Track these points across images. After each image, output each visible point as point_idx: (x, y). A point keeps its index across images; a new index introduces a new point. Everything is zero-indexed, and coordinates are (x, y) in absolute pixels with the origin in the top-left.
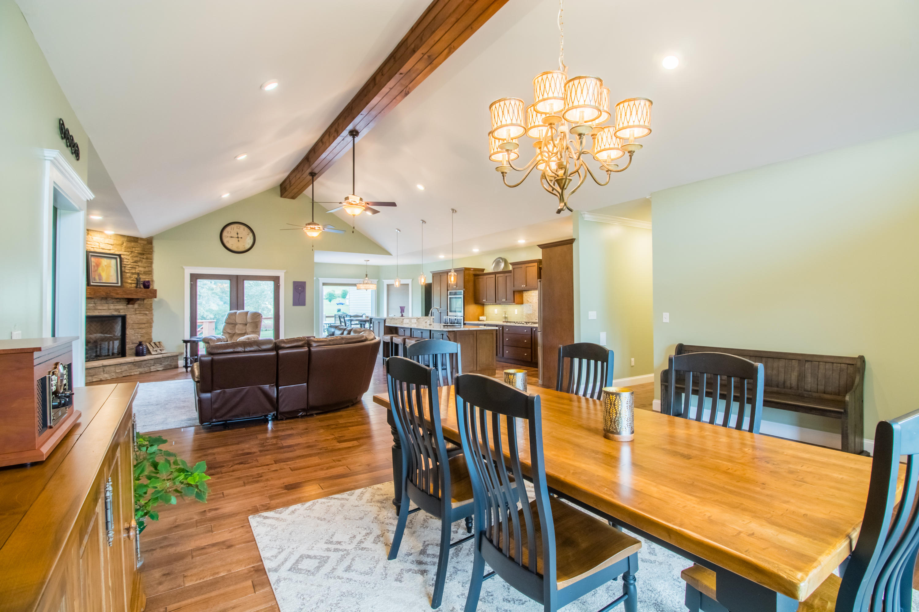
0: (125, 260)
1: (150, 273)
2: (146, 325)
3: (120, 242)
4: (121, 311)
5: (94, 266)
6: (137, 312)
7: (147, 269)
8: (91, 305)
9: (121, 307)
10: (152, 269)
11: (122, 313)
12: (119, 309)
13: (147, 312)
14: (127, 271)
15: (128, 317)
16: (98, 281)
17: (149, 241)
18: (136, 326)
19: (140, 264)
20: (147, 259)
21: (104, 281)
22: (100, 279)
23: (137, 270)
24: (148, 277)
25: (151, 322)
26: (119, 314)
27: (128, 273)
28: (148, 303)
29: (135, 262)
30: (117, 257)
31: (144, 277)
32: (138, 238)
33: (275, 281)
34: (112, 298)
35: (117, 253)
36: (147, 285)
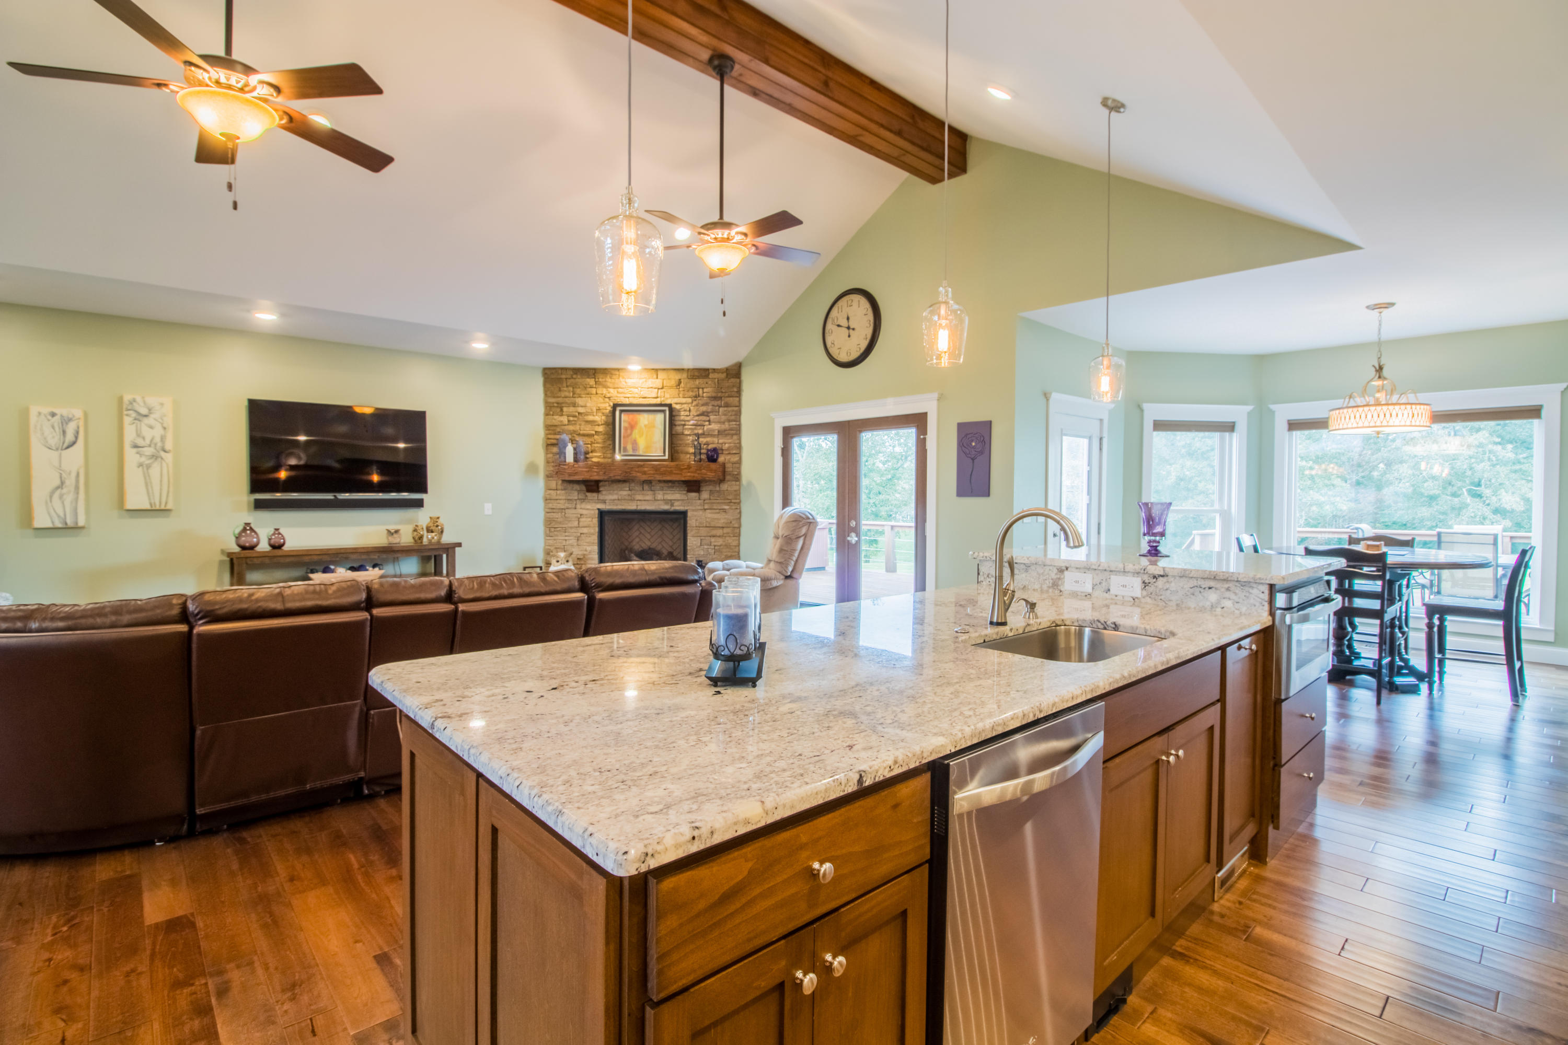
0: (682, 413)
1: (737, 432)
2: (725, 530)
3: (673, 383)
4: (676, 503)
5: (626, 429)
6: (706, 507)
7: (726, 426)
8: (625, 493)
9: (677, 497)
10: (740, 425)
11: (678, 507)
12: (674, 500)
13: (726, 507)
14: (686, 432)
15: (689, 514)
16: (631, 453)
17: (734, 373)
18: (703, 532)
19: (712, 417)
20: (727, 405)
21: (641, 453)
22: (634, 450)
23: (706, 428)
24: (730, 441)
25: (736, 525)
26: (673, 509)
27: (690, 435)
28: (729, 489)
29: (702, 414)
30: (667, 409)
31: (721, 441)
32: (708, 370)
33: (918, 428)
34: (660, 481)
35: (668, 402)
36: (712, 456)
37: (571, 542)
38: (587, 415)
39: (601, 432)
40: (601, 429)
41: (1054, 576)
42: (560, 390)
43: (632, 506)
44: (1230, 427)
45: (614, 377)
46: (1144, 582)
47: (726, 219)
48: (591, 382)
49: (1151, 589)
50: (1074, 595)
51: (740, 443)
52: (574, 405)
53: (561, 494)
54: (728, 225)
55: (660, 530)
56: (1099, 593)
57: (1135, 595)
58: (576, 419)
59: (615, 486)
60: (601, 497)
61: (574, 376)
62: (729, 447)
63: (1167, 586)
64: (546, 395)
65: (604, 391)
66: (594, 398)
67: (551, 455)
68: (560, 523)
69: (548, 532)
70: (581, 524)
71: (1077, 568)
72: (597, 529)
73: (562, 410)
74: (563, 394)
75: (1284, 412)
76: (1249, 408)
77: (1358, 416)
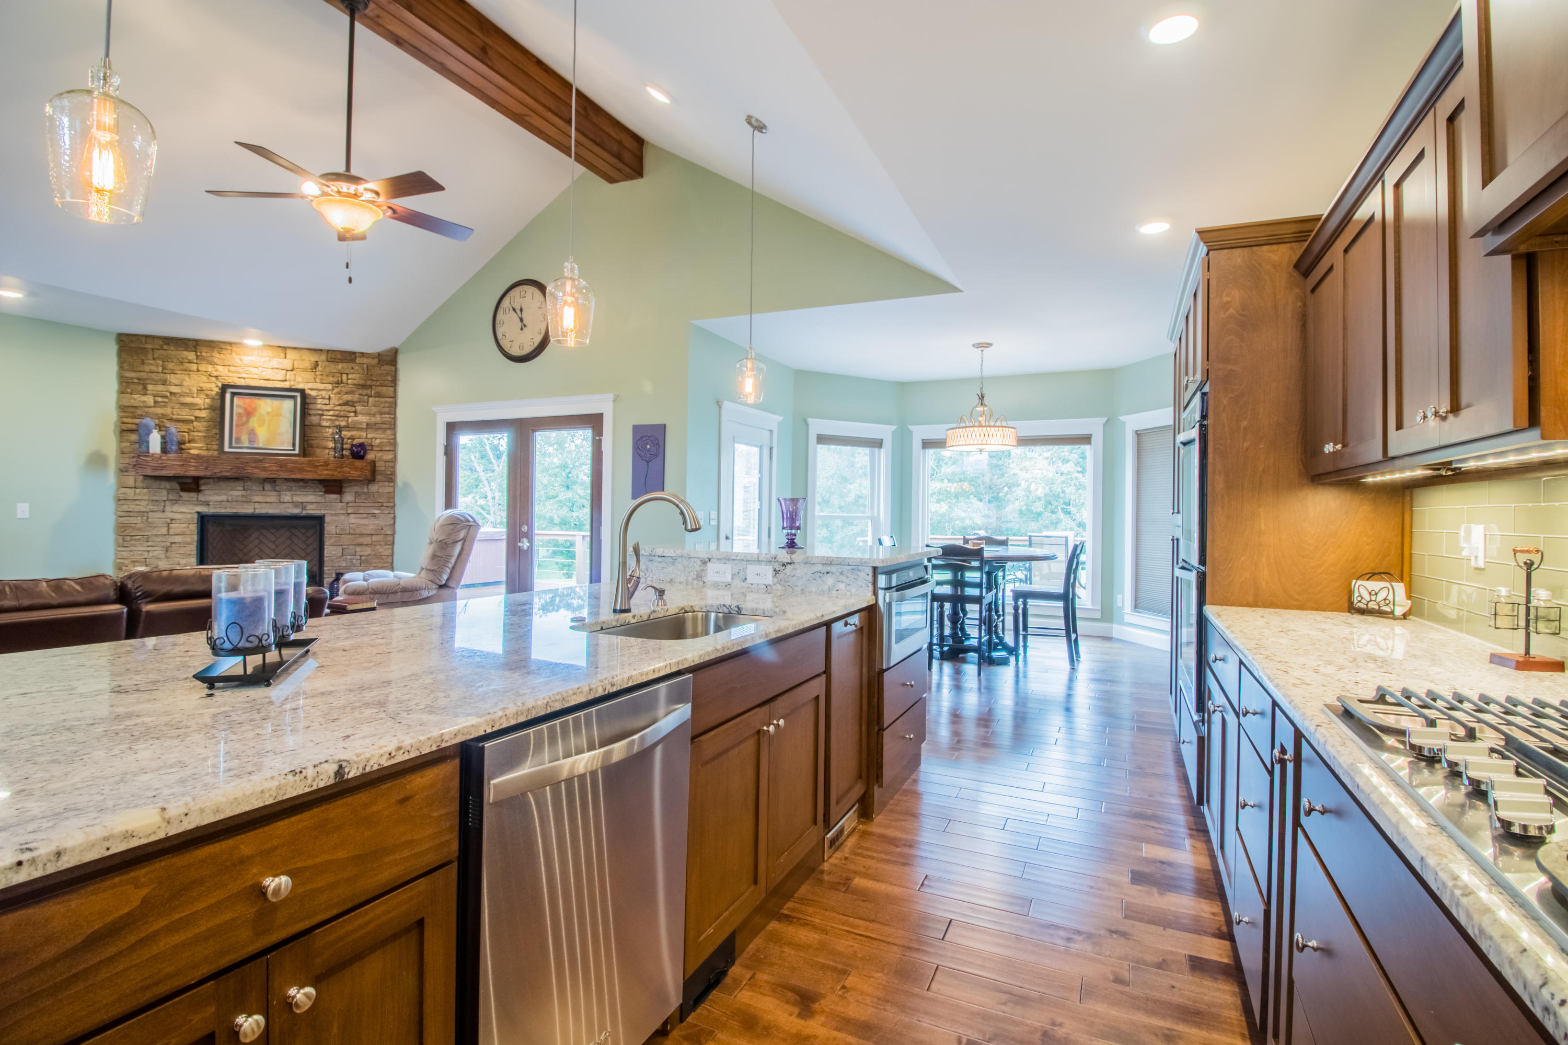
0: (319, 401)
1: (391, 426)
2: (375, 538)
3: (307, 364)
4: (310, 506)
5: (240, 415)
6: (350, 511)
7: (378, 419)
8: (239, 493)
9: (311, 498)
10: (395, 419)
11: (312, 510)
12: (307, 501)
13: (376, 512)
14: (324, 424)
15: (327, 519)
16: (247, 445)
17: (388, 359)
18: (346, 540)
19: (359, 408)
20: (378, 395)
21: (261, 445)
22: (250, 441)
23: (350, 419)
24: (382, 436)
25: (389, 532)
26: (305, 513)
27: (329, 427)
28: (380, 490)
29: (346, 403)
30: (298, 395)
31: (370, 436)
32: (354, 353)
33: (593, 428)
34: (286, 479)
35: (301, 386)
36: (359, 452)
37: (156, 553)
38: (184, 396)
39: (204, 418)
40: (203, 414)
41: (699, 569)
42: (143, 363)
43: (248, 510)
44: (878, 444)
45: (224, 352)
46: (775, 570)
47: (354, 171)
48: (191, 356)
49: (779, 576)
50: (716, 585)
51: (395, 439)
52: (164, 382)
53: (143, 494)
54: (356, 180)
55: (289, 538)
56: (737, 583)
57: (767, 583)
58: (166, 400)
59: (223, 484)
60: (202, 497)
61: (165, 347)
62: (381, 443)
63: (794, 572)
64: (121, 368)
65: (210, 368)
66: (194, 376)
67: (128, 444)
68: (139, 530)
69: (121, 541)
70: (172, 532)
71: (718, 559)
72: (195, 538)
73: (145, 388)
74: (147, 368)
75: (920, 432)
76: (894, 427)
77: (966, 435)
